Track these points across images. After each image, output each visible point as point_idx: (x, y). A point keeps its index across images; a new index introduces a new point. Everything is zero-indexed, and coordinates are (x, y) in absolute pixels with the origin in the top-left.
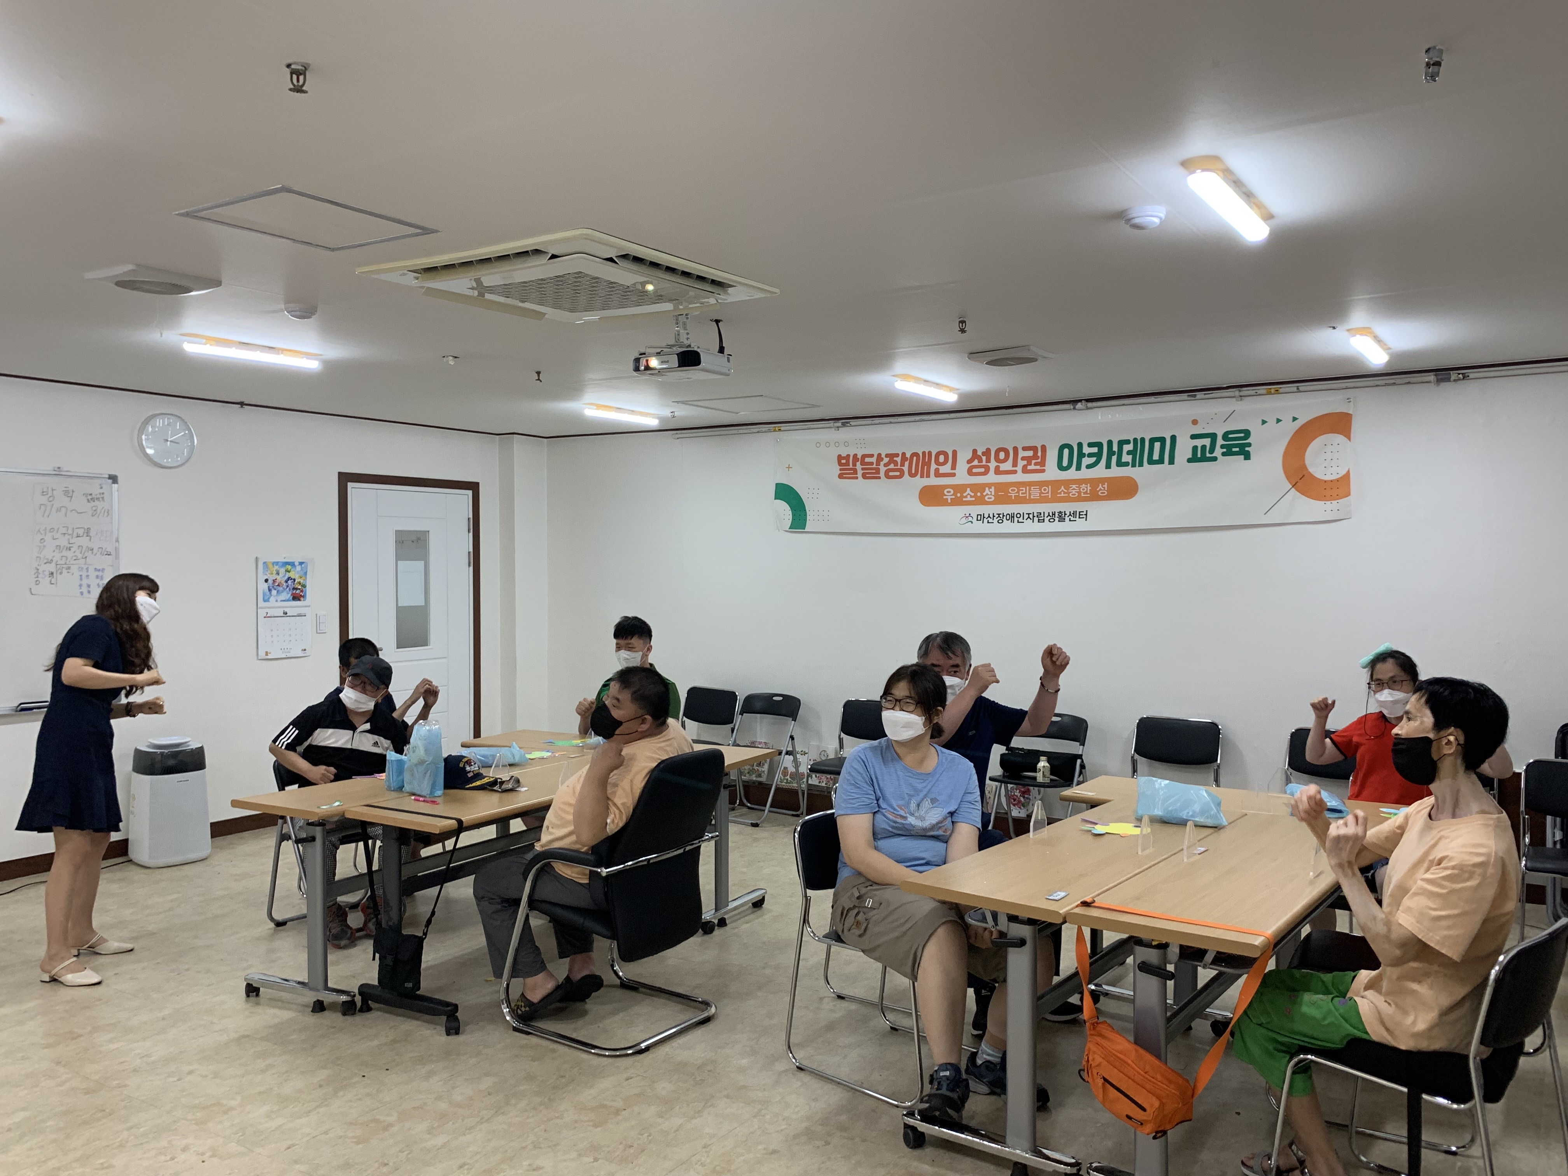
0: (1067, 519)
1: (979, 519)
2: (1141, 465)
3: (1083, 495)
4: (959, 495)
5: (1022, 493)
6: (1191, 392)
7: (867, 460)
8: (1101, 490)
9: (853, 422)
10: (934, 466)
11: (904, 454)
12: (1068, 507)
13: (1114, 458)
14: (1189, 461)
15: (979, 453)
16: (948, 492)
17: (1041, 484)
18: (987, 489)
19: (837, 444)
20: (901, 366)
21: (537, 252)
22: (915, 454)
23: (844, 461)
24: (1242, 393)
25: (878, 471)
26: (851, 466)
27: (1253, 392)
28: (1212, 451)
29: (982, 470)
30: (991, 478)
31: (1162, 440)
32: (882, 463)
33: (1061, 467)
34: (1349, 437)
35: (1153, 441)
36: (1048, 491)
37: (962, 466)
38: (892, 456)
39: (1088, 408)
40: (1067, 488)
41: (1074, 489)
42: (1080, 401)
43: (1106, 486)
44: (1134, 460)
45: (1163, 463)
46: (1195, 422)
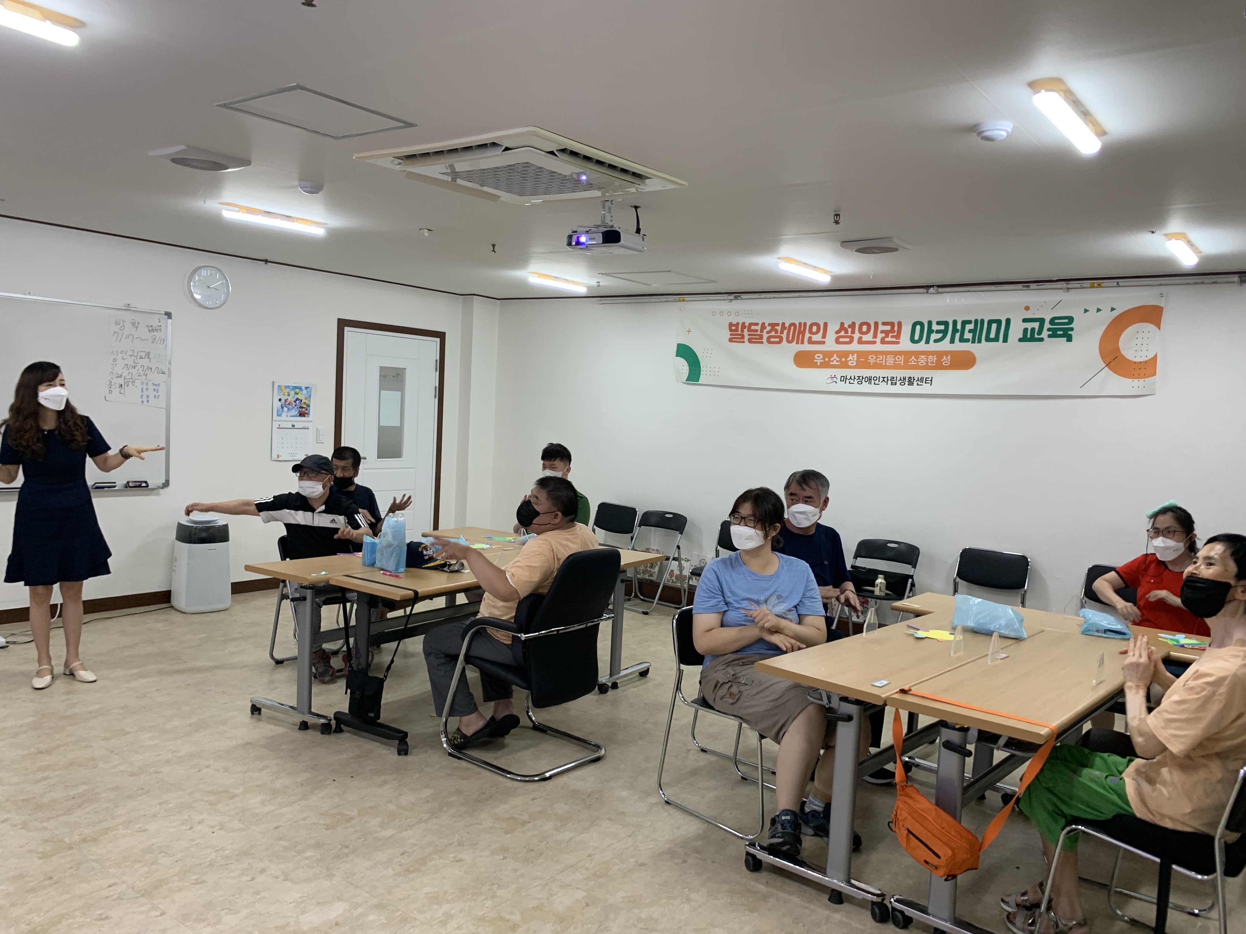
0: (915, 383)
1: (842, 380)
2: (980, 341)
3: (929, 364)
4: (827, 359)
5: (879, 361)
6: (1026, 284)
7: (753, 327)
8: (945, 361)
9: (743, 296)
10: (807, 335)
11: (783, 324)
12: (916, 374)
13: (958, 335)
14: (1020, 340)
15: (846, 326)
16: (818, 357)
17: (895, 353)
18: (851, 355)
19: (729, 313)
20: (785, 250)
21: (494, 144)
22: (793, 324)
23: (734, 328)
24: (1069, 286)
25: (761, 337)
26: (740, 332)
27: (1079, 286)
28: (1040, 332)
29: (848, 340)
30: (855, 346)
31: (999, 322)
32: (765, 331)
33: (913, 340)
34: (1159, 326)
35: (990, 322)
36: (901, 359)
37: (831, 335)
38: (773, 325)
39: (938, 293)
40: (917, 358)
41: (923, 359)
42: (933, 286)
43: (949, 358)
44: (974, 337)
45: (998, 341)
46: (1027, 308)
